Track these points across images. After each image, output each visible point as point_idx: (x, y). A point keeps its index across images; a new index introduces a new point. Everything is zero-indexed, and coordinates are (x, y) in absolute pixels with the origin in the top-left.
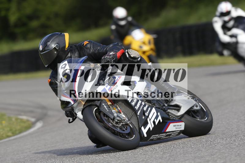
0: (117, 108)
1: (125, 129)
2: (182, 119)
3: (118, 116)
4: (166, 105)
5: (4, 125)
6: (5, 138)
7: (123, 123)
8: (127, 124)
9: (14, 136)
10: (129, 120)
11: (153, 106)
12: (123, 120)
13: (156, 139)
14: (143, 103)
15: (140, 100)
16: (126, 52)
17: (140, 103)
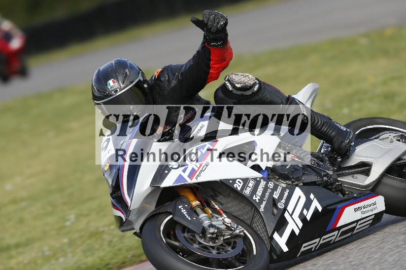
1: (230, 249)
7: (224, 236)
11: (297, 183)
12: (223, 230)
13: (317, 248)
14: (271, 185)
15: (262, 180)
16: (227, 81)
17: (264, 187)
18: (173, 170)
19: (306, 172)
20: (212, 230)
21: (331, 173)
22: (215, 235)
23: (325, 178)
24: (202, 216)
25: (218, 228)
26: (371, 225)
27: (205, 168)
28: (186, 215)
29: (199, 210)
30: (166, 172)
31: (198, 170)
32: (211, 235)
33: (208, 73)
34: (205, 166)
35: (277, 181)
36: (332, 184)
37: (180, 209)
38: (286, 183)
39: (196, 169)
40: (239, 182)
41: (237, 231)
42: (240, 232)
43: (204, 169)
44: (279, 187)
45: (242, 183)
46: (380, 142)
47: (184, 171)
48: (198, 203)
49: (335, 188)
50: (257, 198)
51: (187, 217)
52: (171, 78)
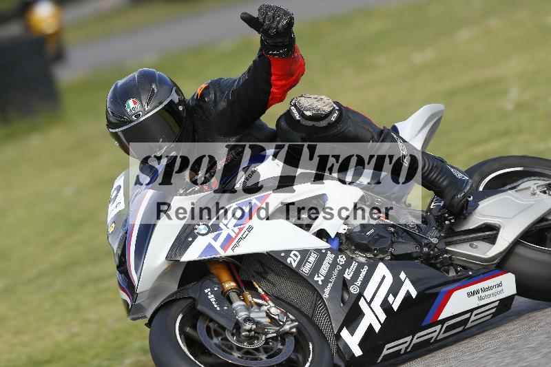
3: (247, 319)
7: (266, 334)
11: (381, 256)
12: (267, 326)
13: (408, 350)
14: (342, 260)
15: (329, 252)
16: (292, 106)
17: (331, 262)
18: (199, 237)
19: (400, 240)
20: (248, 326)
21: (435, 241)
22: (253, 333)
23: (426, 249)
24: (238, 304)
25: (257, 323)
26: (494, 315)
27: (246, 234)
28: (214, 303)
29: (233, 296)
30: (190, 239)
31: (236, 237)
32: (247, 333)
33: (269, 93)
34: (247, 232)
35: (353, 253)
36: (436, 257)
37: (207, 294)
38: (366, 257)
39: (233, 235)
40: (294, 255)
41: (287, 327)
42: (291, 328)
43: (244, 236)
44: (354, 262)
45: (299, 257)
46: (517, 195)
47: (215, 239)
48: (233, 284)
49: (441, 262)
50: (319, 279)
51: (216, 306)
52: (218, 98)
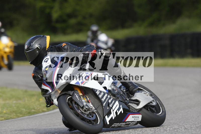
0: (87, 98)
1: (91, 117)
2: (140, 112)
3: (86, 105)
4: (128, 99)
5: (41, 102)
6: (41, 113)
7: (90, 111)
8: (94, 113)
9: (48, 111)
10: (96, 109)
12: (90, 109)
13: (116, 127)
14: (109, 97)
15: (106, 93)
22: (87, 109)
23: (126, 101)
24: (83, 100)
28: (77, 98)
36: (127, 104)
37: (76, 95)
43: (87, 82)
44: (111, 98)
48: (82, 94)
